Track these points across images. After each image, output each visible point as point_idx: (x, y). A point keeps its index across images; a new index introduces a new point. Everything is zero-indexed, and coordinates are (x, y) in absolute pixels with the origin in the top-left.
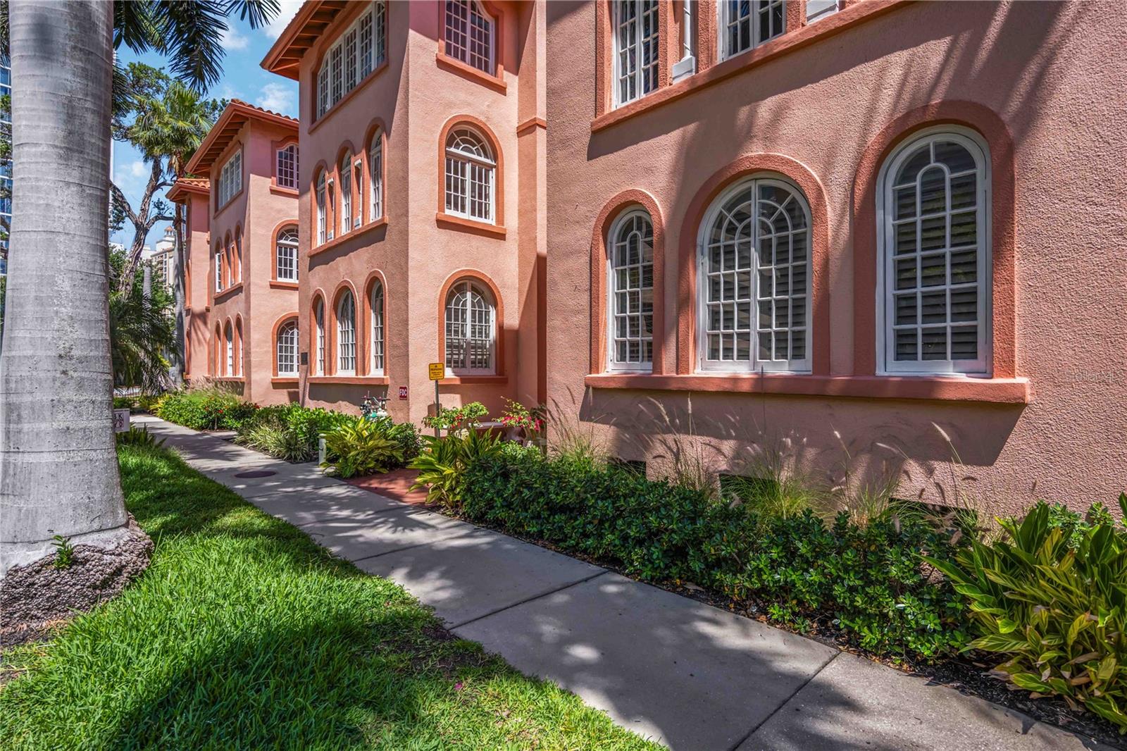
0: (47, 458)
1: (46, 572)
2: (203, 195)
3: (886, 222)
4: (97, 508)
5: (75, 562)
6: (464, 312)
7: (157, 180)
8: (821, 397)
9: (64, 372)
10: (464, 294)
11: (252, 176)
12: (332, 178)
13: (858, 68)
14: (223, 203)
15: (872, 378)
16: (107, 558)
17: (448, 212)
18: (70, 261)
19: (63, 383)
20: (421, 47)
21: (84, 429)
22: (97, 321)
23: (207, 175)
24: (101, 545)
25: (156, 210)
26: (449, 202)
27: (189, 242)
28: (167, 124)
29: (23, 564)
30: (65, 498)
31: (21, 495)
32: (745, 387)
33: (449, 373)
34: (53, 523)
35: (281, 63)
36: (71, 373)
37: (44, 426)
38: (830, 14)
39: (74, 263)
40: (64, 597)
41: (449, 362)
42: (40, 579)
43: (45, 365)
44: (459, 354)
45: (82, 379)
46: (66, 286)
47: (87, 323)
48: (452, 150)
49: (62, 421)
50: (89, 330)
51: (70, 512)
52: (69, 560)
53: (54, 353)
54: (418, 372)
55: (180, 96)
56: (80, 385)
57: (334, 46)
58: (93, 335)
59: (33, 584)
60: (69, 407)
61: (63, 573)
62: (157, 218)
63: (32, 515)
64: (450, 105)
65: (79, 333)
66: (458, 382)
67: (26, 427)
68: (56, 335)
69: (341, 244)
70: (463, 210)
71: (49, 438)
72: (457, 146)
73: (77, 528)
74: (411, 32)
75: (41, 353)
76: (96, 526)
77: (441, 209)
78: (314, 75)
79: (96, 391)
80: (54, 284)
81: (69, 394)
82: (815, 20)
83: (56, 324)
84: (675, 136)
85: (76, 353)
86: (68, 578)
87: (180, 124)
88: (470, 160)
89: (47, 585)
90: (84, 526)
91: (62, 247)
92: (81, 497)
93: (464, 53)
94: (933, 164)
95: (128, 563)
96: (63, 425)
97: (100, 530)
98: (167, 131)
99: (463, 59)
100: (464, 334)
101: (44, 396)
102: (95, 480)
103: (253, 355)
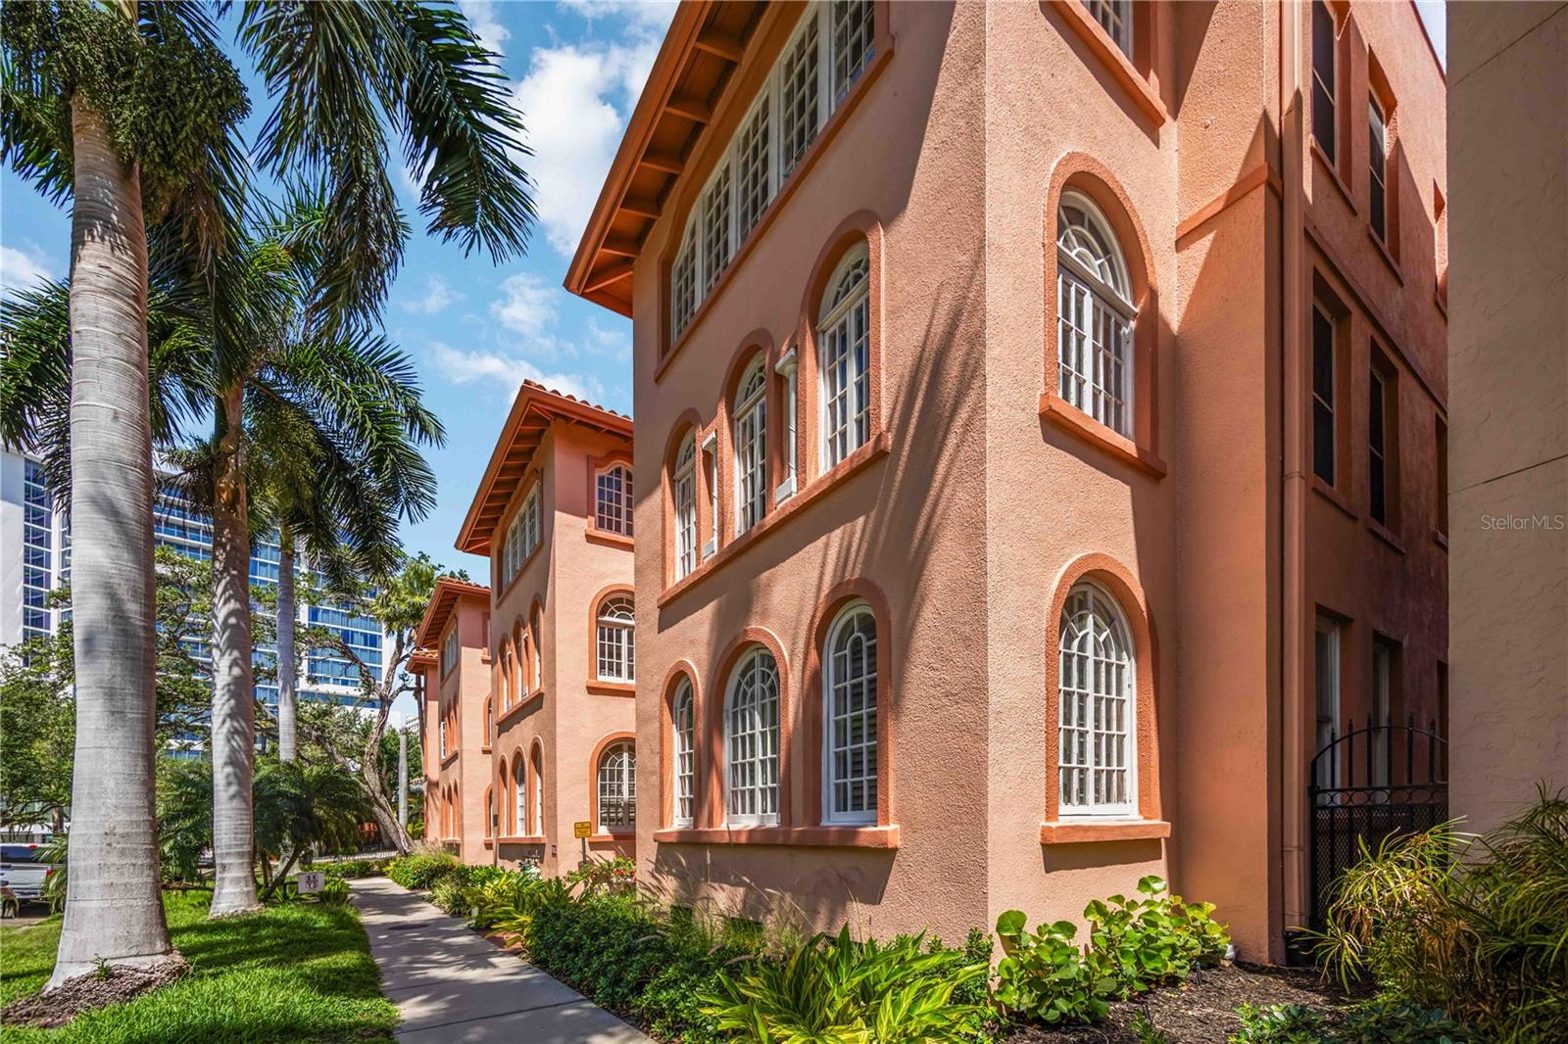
0: (96, 904)
1: (90, 982)
2: (433, 665)
3: (830, 687)
4: (135, 940)
5: (112, 976)
6: (620, 773)
7: (400, 653)
8: (785, 846)
9: (109, 845)
10: (620, 755)
11: (463, 648)
12: (510, 650)
13: (806, 549)
14: (447, 672)
15: (818, 828)
16: (139, 975)
17: (601, 678)
18: (114, 767)
19: (108, 852)
20: (567, 525)
21: (126, 884)
22: (138, 807)
23: (435, 647)
24: (137, 966)
25: (401, 682)
26: (602, 667)
27: (426, 710)
28: (403, 601)
29: (75, 976)
30: (109, 932)
31: (76, 930)
32: (743, 839)
33: (603, 831)
34: (98, 949)
35: (471, 543)
36: (114, 845)
37: (94, 882)
38: (789, 499)
39: (119, 767)
40: (101, 999)
41: (603, 820)
42: (84, 987)
43: (96, 840)
44: (617, 813)
45: (124, 849)
46: (111, 784)
47: (129, 809)
48: (607, 618)
49: (107, 878)
50: (130, 814)
51: (112, 941)
52: (107, 974)
53: (101, 832)
54: (565, 830)
55: (416, 572)
56: (123, 853)
57: (513, 525)
58: (134, 817)
59: (79, 990)
60: (113, 869)
61: (101, 983)
62: (401, 690)
63: (84, 944)
64: (602, 576)
65: (123, 817)
66: (611, 839)
67: (81, 882)
68: (103, 819)
69: (517, 711)
70: (619, 673)
71: (97, 890)
72: (612, 614)
73: (118, 953)
74: (557, 514)
75: (92, 832)
76: (133, 952)
77: (592, 675)
78: (500, 553)
79: (136, 857)
80: (101, 783)
81: (113, 859)
82: (781, 505)
83: (103, 811)
84: (710, 609)
85: (119, 830)
86: (105, 986)
87: (417, 599)
88: (626, 626)
89: (90, 991)
90: (124, 952)
91: (108, 757)
92: (122, 932)
93: (618, 524)
94: (856, 634)
95: (156, 979)
96: (108, 881)
97: (137, 955)
98: (403, 607)
99: (618, 530)
100: (620, 792)
101: (94, 861)
102: (134, 920)
103: (465, 818)
